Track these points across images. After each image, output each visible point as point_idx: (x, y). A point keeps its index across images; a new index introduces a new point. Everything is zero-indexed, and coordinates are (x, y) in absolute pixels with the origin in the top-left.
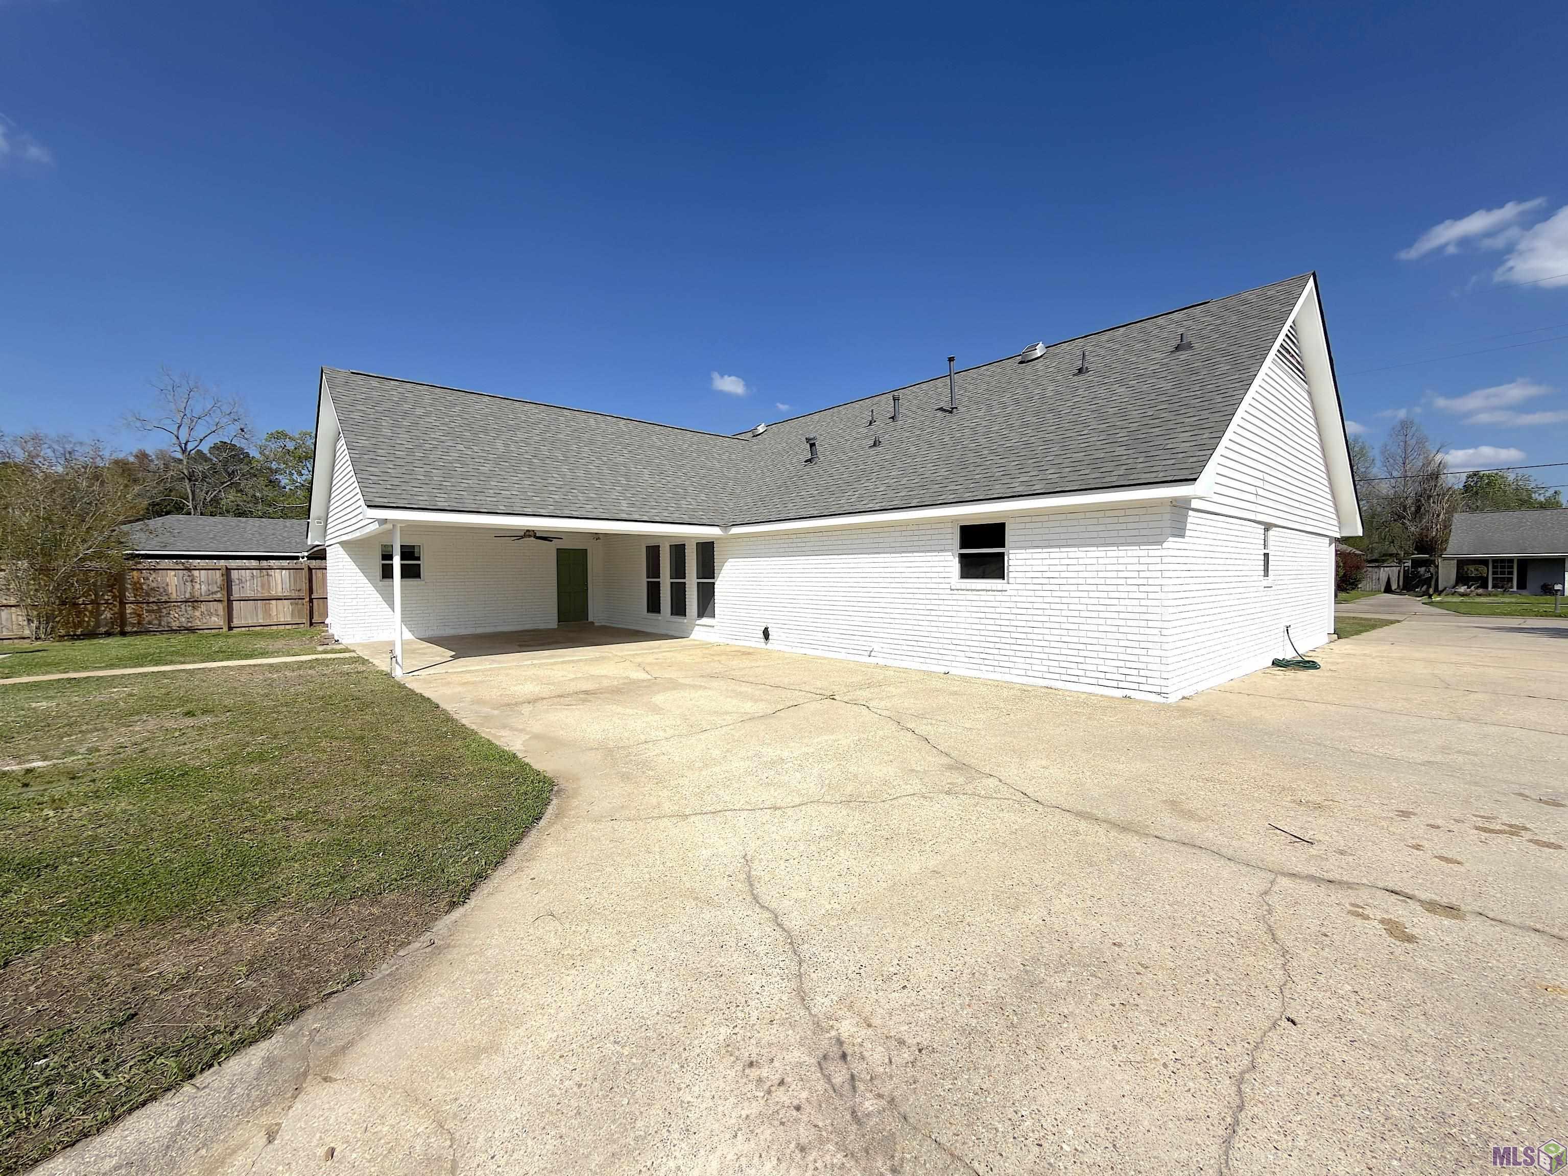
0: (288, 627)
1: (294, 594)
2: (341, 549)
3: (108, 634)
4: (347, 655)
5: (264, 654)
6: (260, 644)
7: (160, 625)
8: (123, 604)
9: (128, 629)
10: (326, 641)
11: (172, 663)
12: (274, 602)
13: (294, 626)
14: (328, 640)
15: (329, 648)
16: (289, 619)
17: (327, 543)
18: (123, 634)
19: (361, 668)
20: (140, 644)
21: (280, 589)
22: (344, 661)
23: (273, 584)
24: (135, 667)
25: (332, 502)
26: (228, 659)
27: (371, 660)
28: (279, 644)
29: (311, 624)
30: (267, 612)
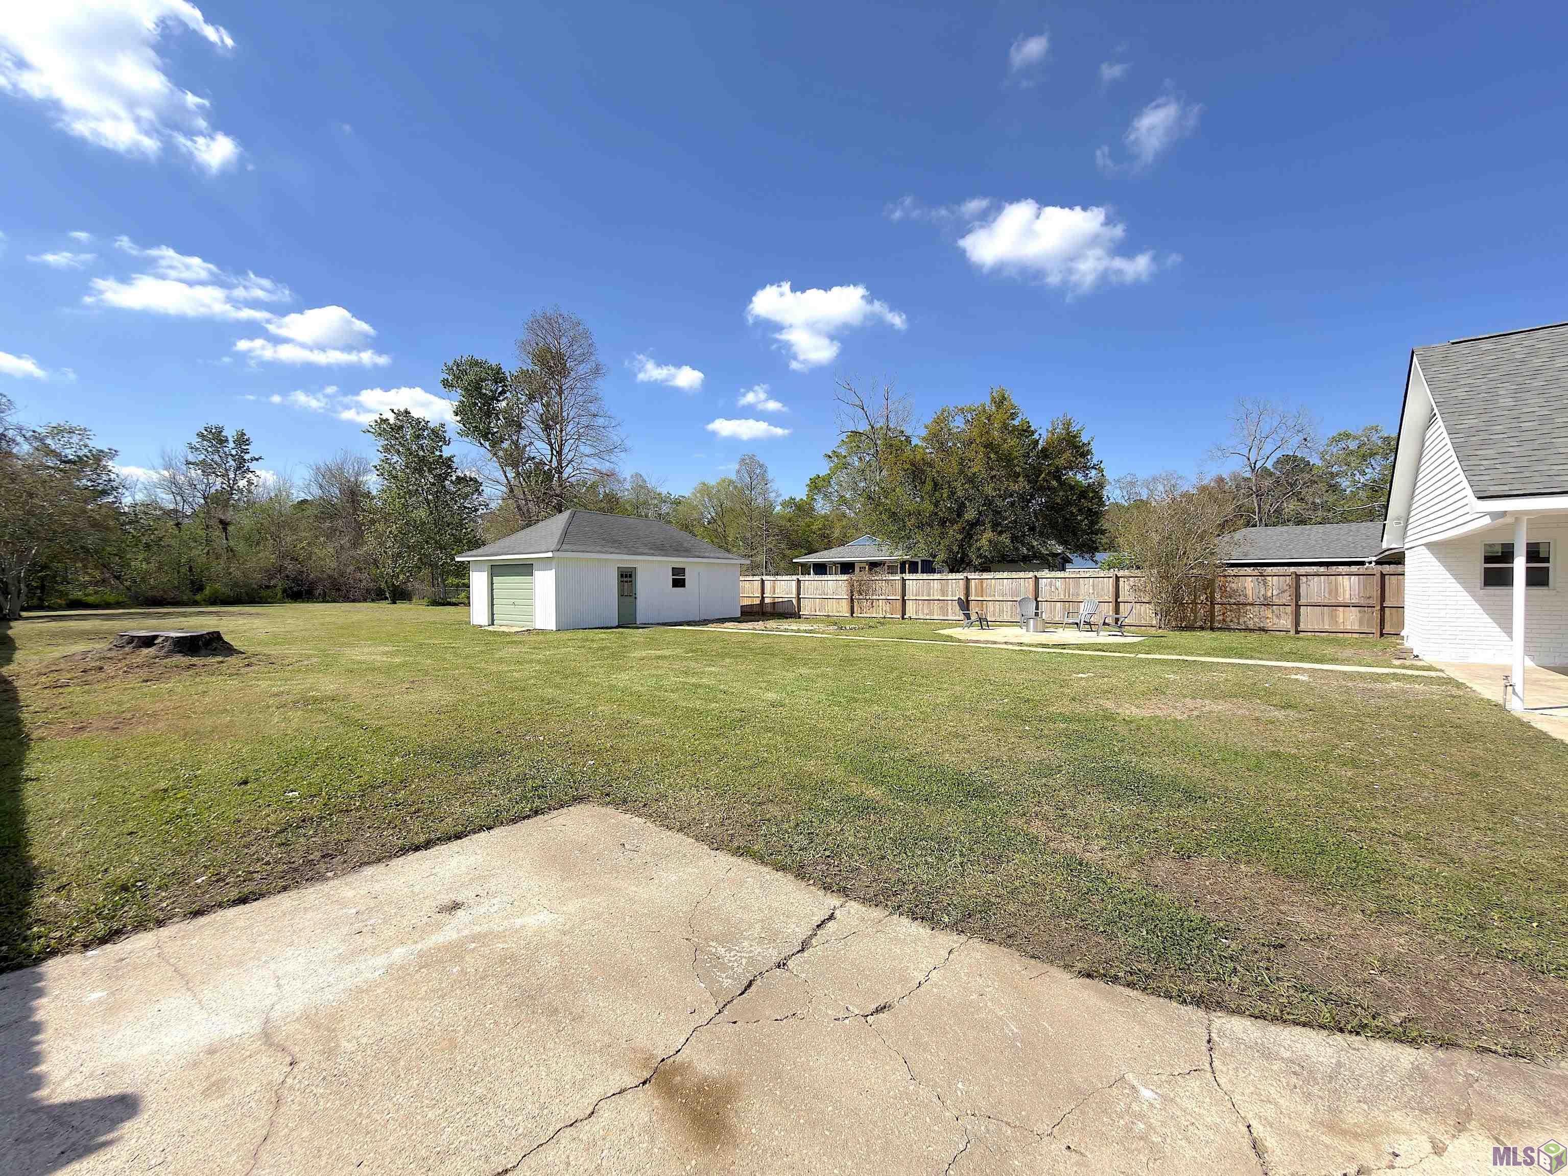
0: (1355, 635)
1: (1363, 602)
2: (1427, 551)
3: (1202, 628)
4: (1433, 674)
5: (1334, 661)
6: (1329, 651)
7: (1239, 623)
8: (1213, 604)
9: (1216, 625)
10: (1405, 655)
11: (1252, 658)
12: (1341, 609)
13: (1362, 636)
14: (1404, 654)
15: (1408, 663)
16: (1356, 627)
17: (1407, 546)
18: (1212, 629)
19: (1455, 692)
20: (1225, 638)
21: (1348, 596)
22: (1430, 681)
23: (1341, 590)
24: (1224, 657)
25: (1416, 499)
26: (1300, 661)
27: (1468, 684)
28: (1348, 652)
29: (1382, 635)
30: (1334, 618)
